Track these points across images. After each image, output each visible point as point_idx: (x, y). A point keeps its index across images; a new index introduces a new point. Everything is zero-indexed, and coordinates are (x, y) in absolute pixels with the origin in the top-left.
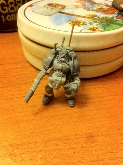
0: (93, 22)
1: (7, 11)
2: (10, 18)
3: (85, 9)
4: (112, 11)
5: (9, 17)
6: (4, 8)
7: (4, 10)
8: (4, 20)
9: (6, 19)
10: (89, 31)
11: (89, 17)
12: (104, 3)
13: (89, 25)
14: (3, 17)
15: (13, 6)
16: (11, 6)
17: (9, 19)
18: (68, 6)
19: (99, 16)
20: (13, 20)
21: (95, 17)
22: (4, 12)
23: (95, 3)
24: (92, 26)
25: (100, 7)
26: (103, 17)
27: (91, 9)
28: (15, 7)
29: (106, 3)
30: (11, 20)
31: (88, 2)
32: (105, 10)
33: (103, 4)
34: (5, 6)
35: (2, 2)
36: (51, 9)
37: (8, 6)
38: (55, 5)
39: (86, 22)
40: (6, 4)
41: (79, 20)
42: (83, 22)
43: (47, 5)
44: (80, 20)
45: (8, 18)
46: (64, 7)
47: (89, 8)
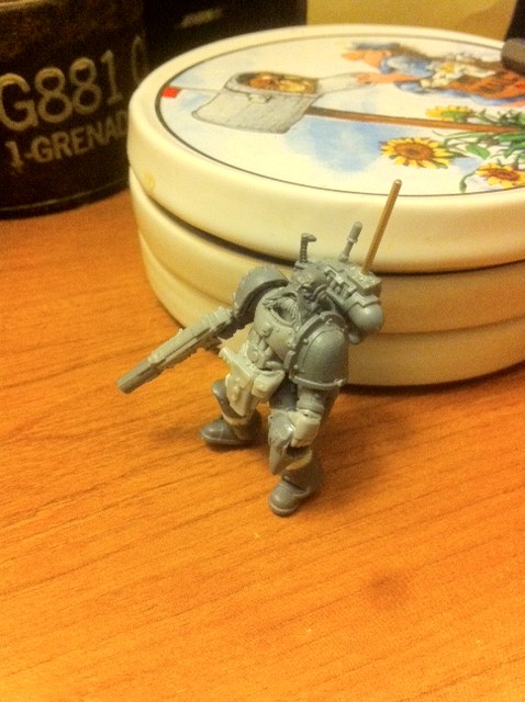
0: (479, 141)
1: (31, 120)
2: (44, 151)
3: (404, 86)
4: (518, 86)
5: (41, 146)
6: (20, 105)
7: (21, 115)
8: (17, 162)
9: (28, 156)
10: (495, 183)
11: (447, 119)
12: (462, 54)
13: (474, 159)
14: (12, 145)
15: (57, 93)
16: (48, 95)
17: (44, 156)
18: (326, 78)
19: (483, 112)
20: (59, 156)
21: (470, 120)
22: (18, 126)
23: (429, 60)
24: (491, 162)
25: (456, 73)
26: (504, 117)
27: (425, 83)
28: (65, 99)
29: (466, 55)
30: (50, 158)
31: (393, 56)
32: (483, 83)
33: (459, 58)
34: (25, 97)
35: (11, 82)
36: (268, 100)
37: (34, 95)
38: (266, 78)
39: (454, 146)
40: (25, 87)
41: (418, 140)
42: (440, 147)
43: (234, 80)
44: (422, 139)
45: (40, 152)
46: (313, 86)
47: (418, 82)
